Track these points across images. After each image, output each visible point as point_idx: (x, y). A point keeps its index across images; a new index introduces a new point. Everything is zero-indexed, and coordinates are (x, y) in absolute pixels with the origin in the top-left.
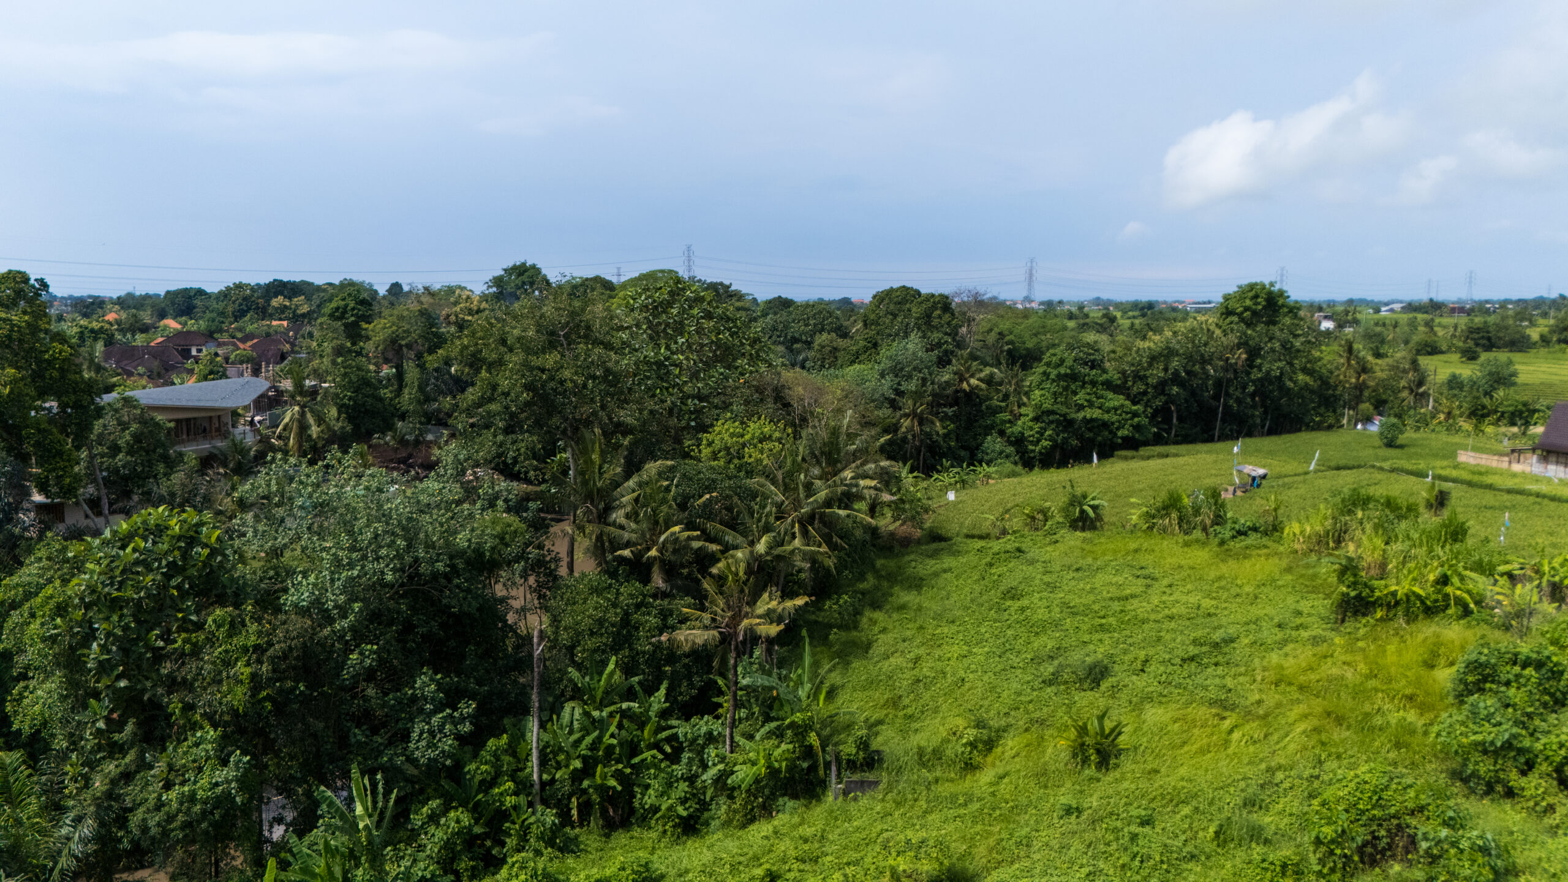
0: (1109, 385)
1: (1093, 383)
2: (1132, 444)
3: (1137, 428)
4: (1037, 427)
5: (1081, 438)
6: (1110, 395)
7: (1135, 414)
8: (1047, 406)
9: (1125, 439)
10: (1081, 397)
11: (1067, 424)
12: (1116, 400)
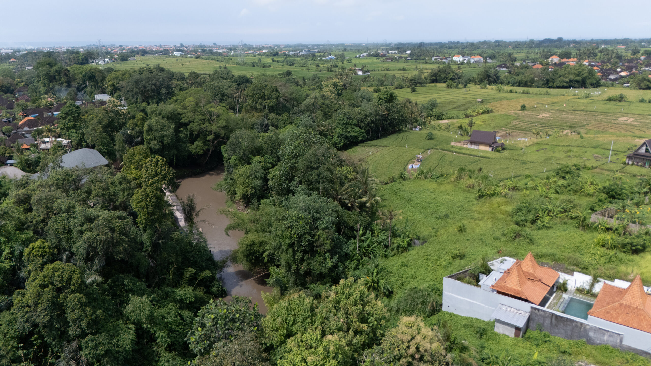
0: (355, 125)
1: (351, 124)
2: (363, 141)
3: (363, 137)
4: (339, 139)
5: (349, 141)
6: (356, 128)
7: (363, 133)
8: (341, 133)
9: (361, 140)
10: (349, 129)
11: (347, 138)
12: (357, 129)
